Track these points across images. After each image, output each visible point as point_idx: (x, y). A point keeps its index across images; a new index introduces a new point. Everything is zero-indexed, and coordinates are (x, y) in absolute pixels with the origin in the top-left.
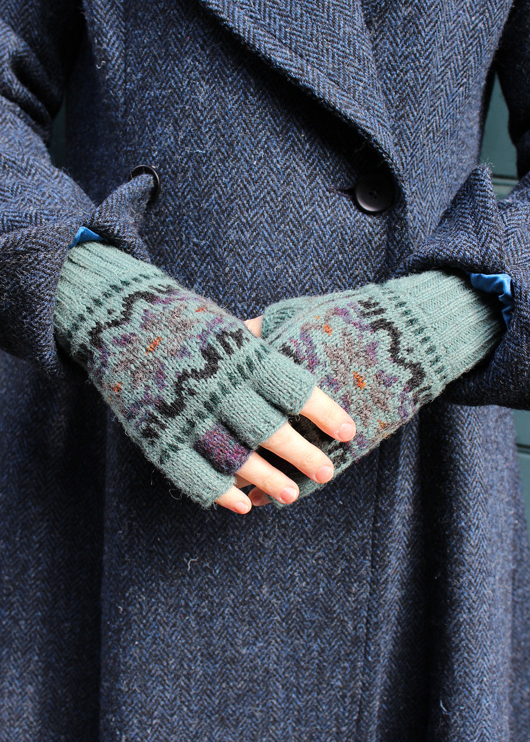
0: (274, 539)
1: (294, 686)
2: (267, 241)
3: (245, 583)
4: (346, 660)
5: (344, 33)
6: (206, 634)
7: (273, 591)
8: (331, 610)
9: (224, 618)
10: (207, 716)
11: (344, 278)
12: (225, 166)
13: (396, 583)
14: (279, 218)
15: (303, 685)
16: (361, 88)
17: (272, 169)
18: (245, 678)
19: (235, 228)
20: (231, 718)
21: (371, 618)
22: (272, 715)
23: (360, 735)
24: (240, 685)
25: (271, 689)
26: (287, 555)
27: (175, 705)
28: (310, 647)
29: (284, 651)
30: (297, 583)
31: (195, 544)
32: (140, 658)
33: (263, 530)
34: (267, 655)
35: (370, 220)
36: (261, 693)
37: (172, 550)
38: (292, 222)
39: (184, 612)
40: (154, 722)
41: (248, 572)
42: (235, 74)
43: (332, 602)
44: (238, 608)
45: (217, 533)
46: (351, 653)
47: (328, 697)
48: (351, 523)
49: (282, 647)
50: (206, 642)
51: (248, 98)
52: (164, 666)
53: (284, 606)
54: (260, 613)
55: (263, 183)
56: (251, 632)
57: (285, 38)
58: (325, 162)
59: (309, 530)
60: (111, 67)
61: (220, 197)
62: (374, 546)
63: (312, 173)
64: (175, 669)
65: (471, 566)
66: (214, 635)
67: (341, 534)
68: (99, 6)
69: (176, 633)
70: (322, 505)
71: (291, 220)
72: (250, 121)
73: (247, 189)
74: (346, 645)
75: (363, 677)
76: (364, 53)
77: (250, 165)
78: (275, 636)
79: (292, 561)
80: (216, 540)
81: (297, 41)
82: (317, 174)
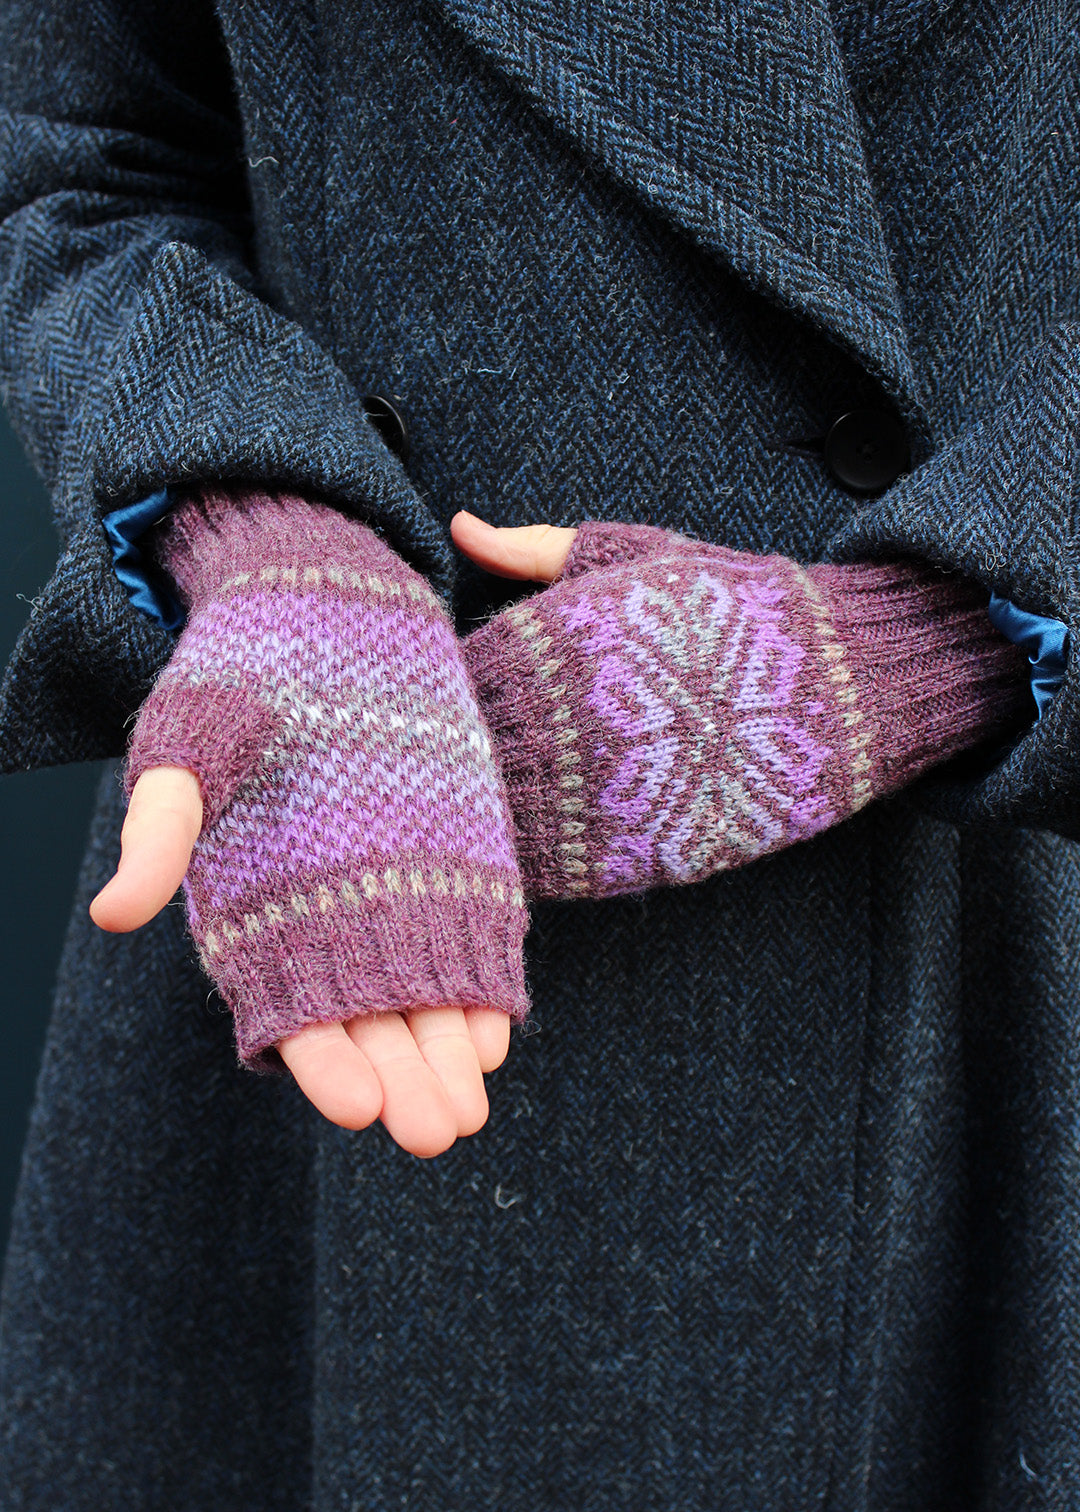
0: (655, 1155)
1: (698, 1436)
3: (596, 1239)
4: (804, 1386)
5: (798, 118)
7: (655, 1256)
8: (773, 1291)
9: (552, 1303)
12: (545, 403)
13: (909, 1230)
14: (664, 511)
15: (715, 1435)
16: (833, 242)
17: (646, 409)
18: (597, 1417)
20: (569, 1490)
21: (855, 1305)
22: (652, 1488)
24: (587, 1430)
25: (650, 1441)
26: (681, 1187)
28: (730, 1363)
29: (678, 1370)
30: (703, 1242)
31: (493, 1158)
32: (386, 1365)
33: (633, 1139)
35: (855, 505)
36: (630, 1446)
37: (449, 1165)
38: (691, 520)
39: (473, 1284)
40: (415, 1483)
41: (601, 1219)
42: (560, 206)
43: (774, 1276)
44: (582, 1285)
45: (536, 1139)
46: (813, 1373)
47: (766, 1457)
48: (812, 1121)
49: (672, 1363)
51: (591, 259)
53: (676, 1286)
54: (626, 1297)
55: (628, 437)
56: (609, 1332)
57: (668, 136)
58: (760, 388)
59: (728, 1137)
60: (292, 174)
61: (536, 466)
62: (860, 1164)
63: (731, 415)
66: (534, 1333)
67: (794, 1145)
68: (263, 38)
70: (753, 1088)
71: (688, 515)
72: (598, 306)
73: (593, 450)
74: (803, 1358)
75: (838, 1416)
76: (845, 159)
77: (600, 400)
78: (657, 1341)
79: (693, 1200)
80: (536, 1154)
81: (695, 144)
82: (744, 415)
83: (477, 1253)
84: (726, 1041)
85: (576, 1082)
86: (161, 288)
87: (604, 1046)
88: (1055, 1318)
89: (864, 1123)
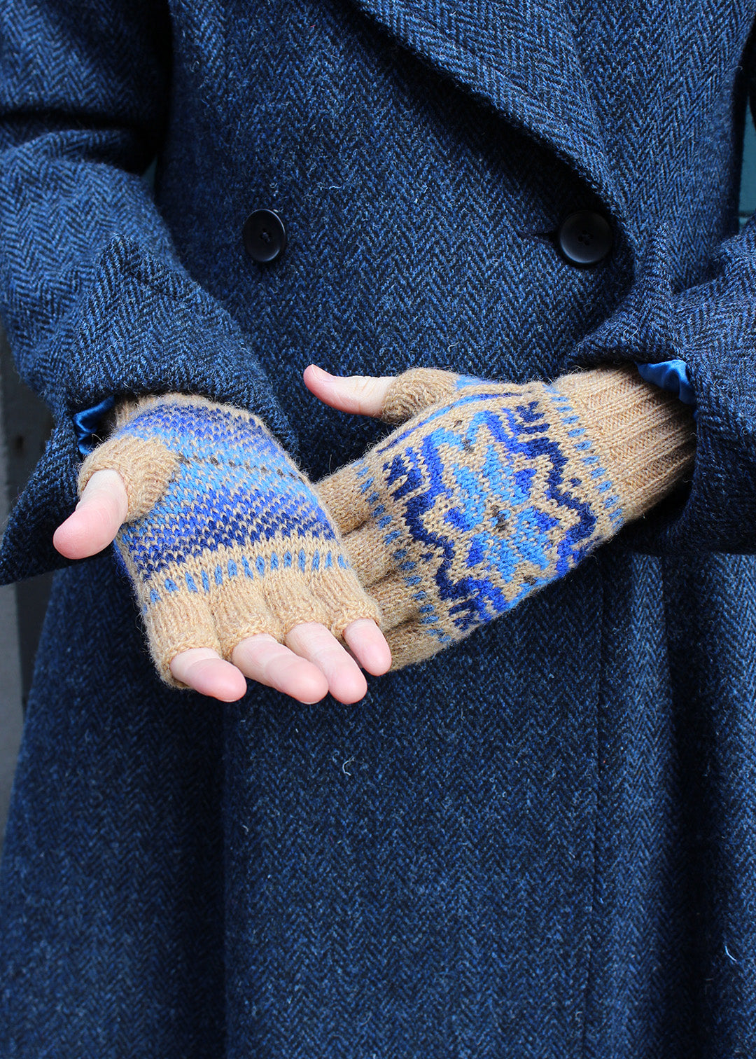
0: (459, 730)
1: (494, 941)
2: (437, 310)
3: (420, 793)
4: (567, 903)
5: (532, 15)
7: (461, 804)
8: (544, 831)
9: (391, 843)
10: (372, 982)
11: (546, 357)
12: (374, 207)
14: (453, 277)
15: (507, 940)
16: (557, 93)
17: (439, 209)
18: (424, 929)
19: (391, 294)
20: (405, 986)
21: (602, 842)
22: (463, 982)
23: (591, 1013)
24: (417, 939)
25: (462, 946)
26: (478, 753)
27: (326, 965)
28: (515, 885)
29: (479, 891)
30: (494, 793)
31: (347, 738)
32: (275, 898)
33: (443, 719)
34: (453, 896)
35: (580, 275)
36: (447, 950)
37: (316, 745)
38: (471, 283)
39: (334, 833)
40: (297, 988)
41: (424, 778)
42: (381, 77)
43: (544, 819)
44: (411, 829)
45: (377, 722)
46: (574, 893)
47: (543, 957)
48: (567, 705)
49: (475, 886)
51: (400, 111)
52: (309, 910)
53: (476, 827)
54: (442, 836)
55: (429, 228)
56: (431, 864)
57: (449, 27)
58: (514, 196)
59: (509, 716)
60: (207, 71)
61: (369, 250)
62: (601, 737)
63: (496, 213)
64: (324, 913)
66: (378, 867)
67: (554, 722)
69: (324, 863)
70: (525, 680)
71: (469, 279)
72: (406, 142)
73: (406, 238)
74: (567, 881)
75: (593, 927)
76: (562, 42)
77: (410, 205)
79: (486, 762)
80: (377, 732)
81: (466, 30)
82: (504, 214)
83: (338, 809)
84: (505, 646)
86: (110, 266)
89: (603, 707)
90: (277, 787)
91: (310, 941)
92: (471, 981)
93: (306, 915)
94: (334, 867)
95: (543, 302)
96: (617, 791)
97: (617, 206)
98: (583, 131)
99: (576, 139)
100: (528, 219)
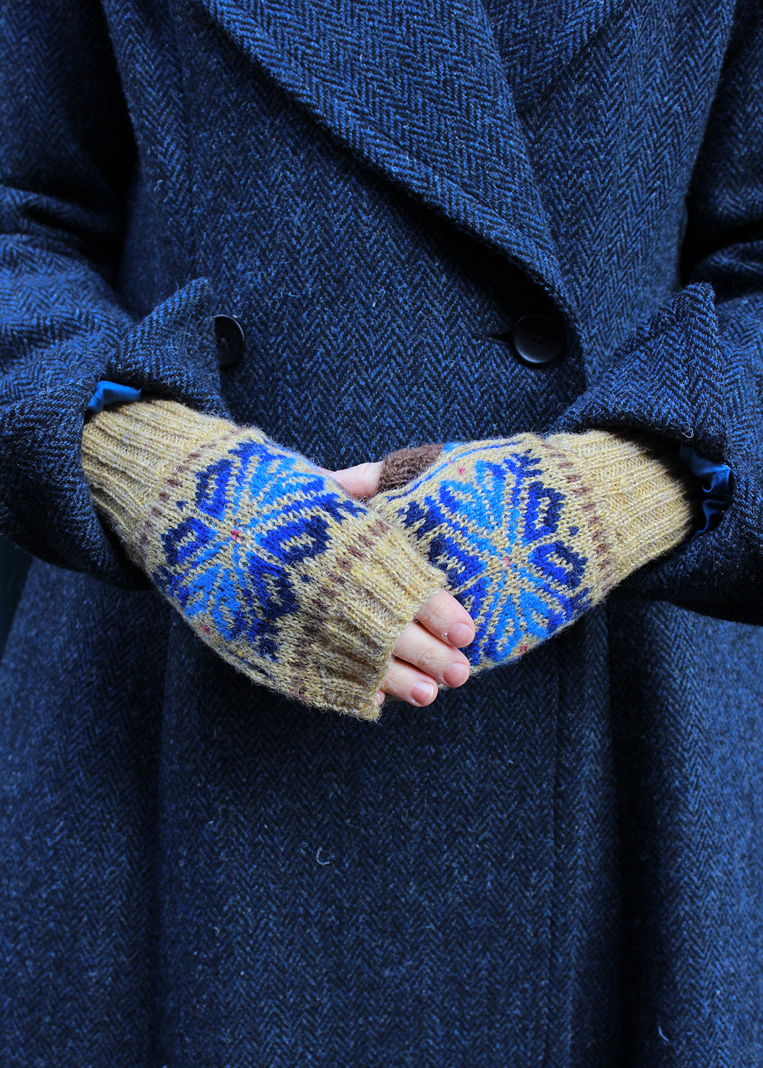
0: (423, 817)
1: (457, 1019)
2: (395, 410)
3: (385, 880)
4: (526, 979)
5: (483, 126)
6: (333, 952)
7: (425, 889)
8: (503, 911)
9: (357, 929)
12: (333, 311)
14: (411, 377)
15: (468, 1017)
16: (509, 200)
17: (397, 312)
18: (389, 1010)
19: (351, 395)
21: (558, 918)
22: (427, 1060)
24: (382, 1020)
25: (425, 1025)
26: (441, 839)
28: (476, 964)
29: (442, 972)
30: (456, 877)
31: (315, 830)
32: (248, 994)
33: (407, 807)
34: (417, 977)
35: (533, 374)
36: (412, 1029)
37: (284, 839)
38: (428, 383)
39: (303, 923)
41: (388, 865)
42: (340, 186)
43: (504, 900)
44: (376, 915)
45: (344, 812)
46: (532, 969)
47: (503, 1033)
48: (525, 789)
49: (438, 967)
50: (335, 963)
51: (360, 218)
53: (439, 910)
54: (406, 919)
55: (386, 331)
56: (396, 947)
57: (403, 138)
58: (469, 299)
59: (470, 802)
60: (171, 185)
61: (328, 352)
62: (557, 818)
63: (451, 316)
64: (294, 1002)
65: (690, 839)
66: (345, 953)
67: (513, 806)
68: (150, 104)
69: (294, 954)
70: (485, 767)
71: (426, 380)
72: (365, 247)
73: (364, 340)
74: (525, 959)
75: (549, 1000)
76: (513, 151)
77: (367, 308)
78: (428, 951)
79: (448, 848)
80: (344, 823)
81: (419, 142)
82: (459, 316)
83: (306, 900)
84: (466, 735)
85: (369, 769)
87: (387, 742)
88: (679, 928)
89: (559, 789)
90: (247, 883)
91: (282, 1031)
92: (434, 1058)
93: (277, 1006)
94: (303, 957)
95: (498, 401)
96: (572, 868)
97: (570, 307)
98: (535, 235)
99: (528, 243)
100: (482, 321)
